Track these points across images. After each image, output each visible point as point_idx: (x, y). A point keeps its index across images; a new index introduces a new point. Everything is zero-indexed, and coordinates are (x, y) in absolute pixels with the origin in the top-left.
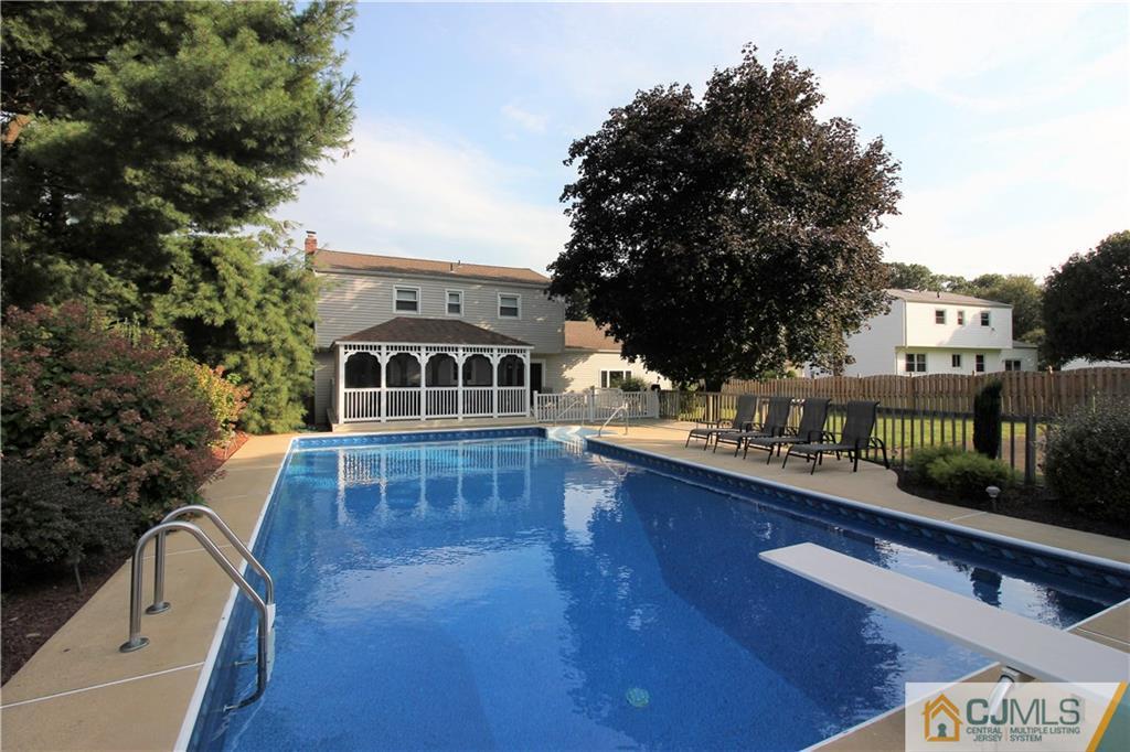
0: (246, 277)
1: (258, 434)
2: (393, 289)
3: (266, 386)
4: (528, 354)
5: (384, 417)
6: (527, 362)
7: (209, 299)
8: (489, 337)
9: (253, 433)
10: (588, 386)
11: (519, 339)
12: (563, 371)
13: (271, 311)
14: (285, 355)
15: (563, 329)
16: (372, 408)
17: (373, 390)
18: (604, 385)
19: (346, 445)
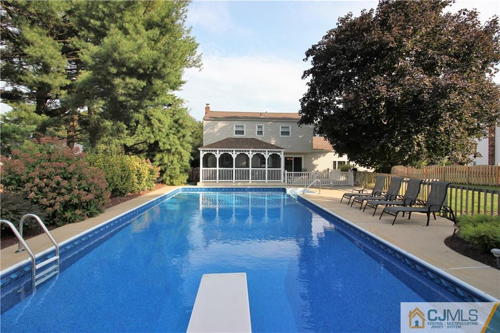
0: (162, 124)
1: (170, 185)
2: (234, 126)
3: (171, 166)
4: (282, 153)
5: (218, 180)
6: (282, 157)
7: (149, 133)
8: (264, 145)
9: (168, 185)
10: (326, 168)
11: (279, 146)
12: (312, 161)
13: (171, 136)
14: (178, 154)
15: (312, 141)
16: (213, 177)
17: (213, 169)
18: (335, 167)
19: (203, 191)
